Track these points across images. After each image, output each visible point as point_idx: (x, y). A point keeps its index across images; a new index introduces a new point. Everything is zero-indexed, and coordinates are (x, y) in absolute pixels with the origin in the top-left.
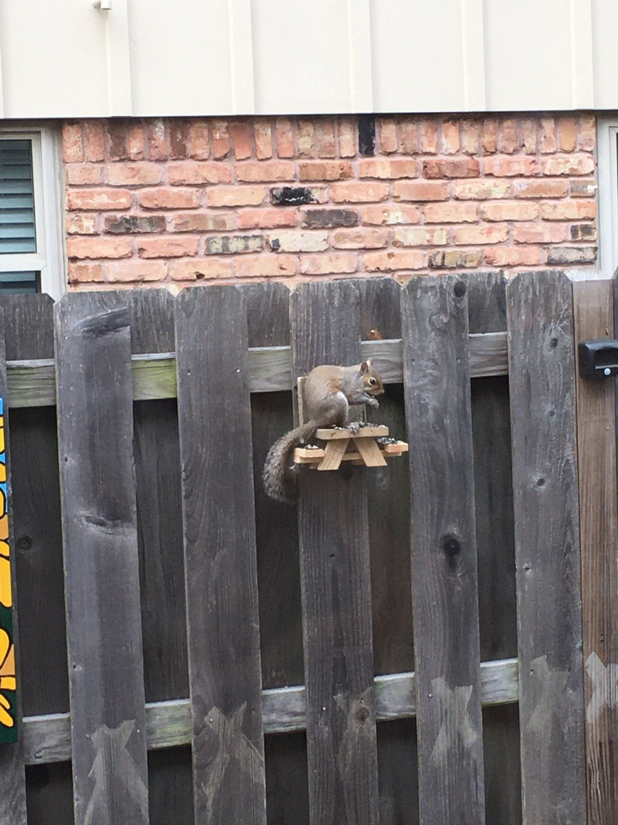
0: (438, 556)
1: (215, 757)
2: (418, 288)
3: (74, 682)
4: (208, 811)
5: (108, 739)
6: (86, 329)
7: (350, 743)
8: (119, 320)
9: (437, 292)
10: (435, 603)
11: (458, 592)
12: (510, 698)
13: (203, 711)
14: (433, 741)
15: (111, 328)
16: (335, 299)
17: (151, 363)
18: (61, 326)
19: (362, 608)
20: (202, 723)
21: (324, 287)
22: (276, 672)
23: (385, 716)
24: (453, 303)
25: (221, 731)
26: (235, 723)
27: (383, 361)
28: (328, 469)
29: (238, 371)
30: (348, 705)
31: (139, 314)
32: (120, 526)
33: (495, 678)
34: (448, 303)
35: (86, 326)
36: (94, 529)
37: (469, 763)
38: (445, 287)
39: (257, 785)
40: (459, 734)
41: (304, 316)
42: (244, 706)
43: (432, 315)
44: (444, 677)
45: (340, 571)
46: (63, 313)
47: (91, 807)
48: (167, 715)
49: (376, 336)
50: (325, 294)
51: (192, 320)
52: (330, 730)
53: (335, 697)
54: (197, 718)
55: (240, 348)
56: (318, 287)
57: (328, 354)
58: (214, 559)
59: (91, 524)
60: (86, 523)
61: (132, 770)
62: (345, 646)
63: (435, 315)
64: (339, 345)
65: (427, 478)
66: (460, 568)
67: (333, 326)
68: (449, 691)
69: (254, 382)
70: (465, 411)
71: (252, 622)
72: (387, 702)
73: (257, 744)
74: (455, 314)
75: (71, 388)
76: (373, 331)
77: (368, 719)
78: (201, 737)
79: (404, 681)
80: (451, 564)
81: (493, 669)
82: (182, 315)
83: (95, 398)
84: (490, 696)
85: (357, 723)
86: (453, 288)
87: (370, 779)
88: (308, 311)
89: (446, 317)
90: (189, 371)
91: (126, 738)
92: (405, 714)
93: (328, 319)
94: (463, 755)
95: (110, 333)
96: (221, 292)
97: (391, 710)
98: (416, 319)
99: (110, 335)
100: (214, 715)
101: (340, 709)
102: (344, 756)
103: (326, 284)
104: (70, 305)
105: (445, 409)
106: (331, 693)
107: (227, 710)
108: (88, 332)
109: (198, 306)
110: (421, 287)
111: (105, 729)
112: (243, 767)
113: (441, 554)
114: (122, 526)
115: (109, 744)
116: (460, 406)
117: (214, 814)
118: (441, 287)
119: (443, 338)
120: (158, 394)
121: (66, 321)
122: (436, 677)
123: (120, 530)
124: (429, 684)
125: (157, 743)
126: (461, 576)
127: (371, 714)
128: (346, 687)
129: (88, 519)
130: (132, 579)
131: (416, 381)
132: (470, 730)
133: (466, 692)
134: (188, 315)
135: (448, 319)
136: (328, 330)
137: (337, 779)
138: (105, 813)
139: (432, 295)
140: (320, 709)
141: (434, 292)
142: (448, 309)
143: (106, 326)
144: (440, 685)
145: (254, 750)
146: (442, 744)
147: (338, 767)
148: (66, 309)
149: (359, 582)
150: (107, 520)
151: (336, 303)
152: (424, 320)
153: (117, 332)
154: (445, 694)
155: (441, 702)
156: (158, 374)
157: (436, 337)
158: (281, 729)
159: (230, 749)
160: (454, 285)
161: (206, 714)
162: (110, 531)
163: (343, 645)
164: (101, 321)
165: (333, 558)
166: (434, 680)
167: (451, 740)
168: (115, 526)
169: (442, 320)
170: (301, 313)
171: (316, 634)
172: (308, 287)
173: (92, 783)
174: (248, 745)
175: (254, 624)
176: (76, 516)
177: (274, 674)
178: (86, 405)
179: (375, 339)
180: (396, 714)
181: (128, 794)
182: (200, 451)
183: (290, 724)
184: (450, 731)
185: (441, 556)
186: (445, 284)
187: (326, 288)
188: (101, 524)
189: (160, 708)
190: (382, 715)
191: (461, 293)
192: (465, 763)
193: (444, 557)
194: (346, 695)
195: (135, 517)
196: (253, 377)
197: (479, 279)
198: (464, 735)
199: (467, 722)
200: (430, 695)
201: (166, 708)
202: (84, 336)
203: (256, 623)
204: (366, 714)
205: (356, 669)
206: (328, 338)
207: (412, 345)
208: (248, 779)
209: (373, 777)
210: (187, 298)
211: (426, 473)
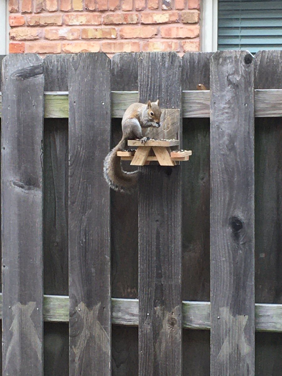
0: (227, 230)
1: (81, 332)
2: (220, 57)
3: (4, 274)
4: (76, 363)
5: (20, 310)
6: (18, 75)
7: (164, 338)
8: (37, 71)
9: (232, 60)
10: (224, 259)
11: (240, 254)
12: (279, 329)
13: (75, 303)
14: (219, 347)
15: (32, 75)
16: (166, 63)
17: (56, 97)
18: (5, 73)
19: (175, 256)
20: (74, 310)
21: (159, 56)
22: (131, 289)
23: (191, 326)
24: (243, 68)
25: (85, 317)
26: (93, 314)
27: (199, 103)
28: (135, 165)
29: (103, 104)
30: (163, 314)
31: (59, 69)
32: (33, 190)
33: (269, 314)
34: (240, 68)
35: (19, 73)
36: (18, 189)
37: (244, 365)
38: (238, 58)
39: (105, 353)
40: (238, 345)
41: (146, 73)
42: (99, 305)
43: (229, 75)
44: (229, 307)
45: (162, 231)
46: (6, 66)
47: (10, 348)
48: (57, 303)
49: (202, 88)
50: (159, 60)
51: (78, 72)
52: (152, 327)
53: (155, 308)
54: (71, 307)
55: (104, 90)
56: (155, 55)
57: (160, 97)
58: (85, 214)
59: (16, 186)
60: (13, 186)
61: (33, 330)
62: (163, 278)
63: (231, 75)
64: (167, 91)
65: (221, 179)
66: (242, 239)
67: (164, 80)
68: (232, 317)
69: (116, 112)
70: (249, 138)
71: (105, 254)
72: (192, 317)
73: (106, 329)
74: (244, 75)
75: (9, 108)
76: (200, 85)
77: (176, 326)
78: (73, 319)
79: (204, 306)
80: (236, 236)
81: (267, 308)
82: (72, 69)
83: (21, 115)
84: (263, 325)
85: (169, 326)
86: (243, 59)
87: (176, 364)
88: (148, 70)
89: (239, 77)
90: (74, 102)
91: (30, 312)
92: (203, 327)
93: (160, 75)
94: (240, 359)
95: (31, 78)
96: (95, 56)
97: (195, 323)
98: (219, 77)
99: (31, 79)
100: (81, 307)
101: (158, 316)
102: (160, 345)
103: (160, 53)
104: (10, 61)
105: (236, 136)
106: (153, 305)
107: (89, 305)
108: (19, 76)
109: (81, 64)
110: (223, 57)
111: (19, 305)
112: (97, 340)
113: (229, 228)
114: (33, 189)
115: (22, 314)
116: (246, 134)
117: (80, 366)
118: (236, 57)
119: (235, 90)
120: (59, 115)
121: (7, 70)
122: (223, 306)
123: (32, 191)
124: (218, 310)
125: (51, 318)
126: (243, 244)
127: (178, 322)
128: (163, 303)
129: (15, 184)
130: (37, 220)
131: (218, 116)
132: (245, 345)
133: (244, 320)
134: (76, 70)
135: (240, 78)
136: (160, 81)
137: (155, 359)
138: (18, 352)
139: (229, 62)
140: (146, 314)
141: (231, 60)
142: (240, 72)
143: (29, 74)
144: (225, 313)
145: (104, 332)
146: (226, 349)
147: (156, 352)
148: (8, 63)
149: (173, 239)
150: (25, 185)
151: (166, 65)
152: (223, 78)
153: (35, 77)
154: (229, 319)
155: (226, 323)
156: (61, 103)
157: (231, 89)
158: (124, 323)
159: (90, 328)
160: (244, 56)
161: (77, 306)
162: (27, 191)
163: (162, 277)
164: (26, 71)
165: (157, 222)
166: (222, 308)
167: (232, 348)
168: (29, 189)
169: (236, 79)
170: (144, 70)
171: (145, 268)
172: (149, 55)
173: (11, 334)
174: (101, 329)
175: (106, 256)
176: (8, 181)
177: (129, 290)
178: (16, 119)
179: (201, 90)
180: (198, 326)
181: (31, 345)
182: (79, 150)
183: (130, 320)
184: (232, 343)
185: (229, 230)
186: (238, 56)
187: (160, 55)
188: (22, 187)
189: (54, 298)
190: (188, 325)
191: (248, 62)
192: (241, 365)
193: (231, 230)
194: (162, 308)
195: (41, 185)
196: (116, 108)
197: (274, 54)
198: (241, 347)
199: (243, 339)
200: (218, 317)
201: (57, 299)
202: (16, 79)
203: (108, 256)
204: (174, 322)
205: (169, 293)
206: (160, 86)
207: (215, 94)
208: (100, 349)
209: (178, 362)
210: (75, 59)
211: (221, 175)
